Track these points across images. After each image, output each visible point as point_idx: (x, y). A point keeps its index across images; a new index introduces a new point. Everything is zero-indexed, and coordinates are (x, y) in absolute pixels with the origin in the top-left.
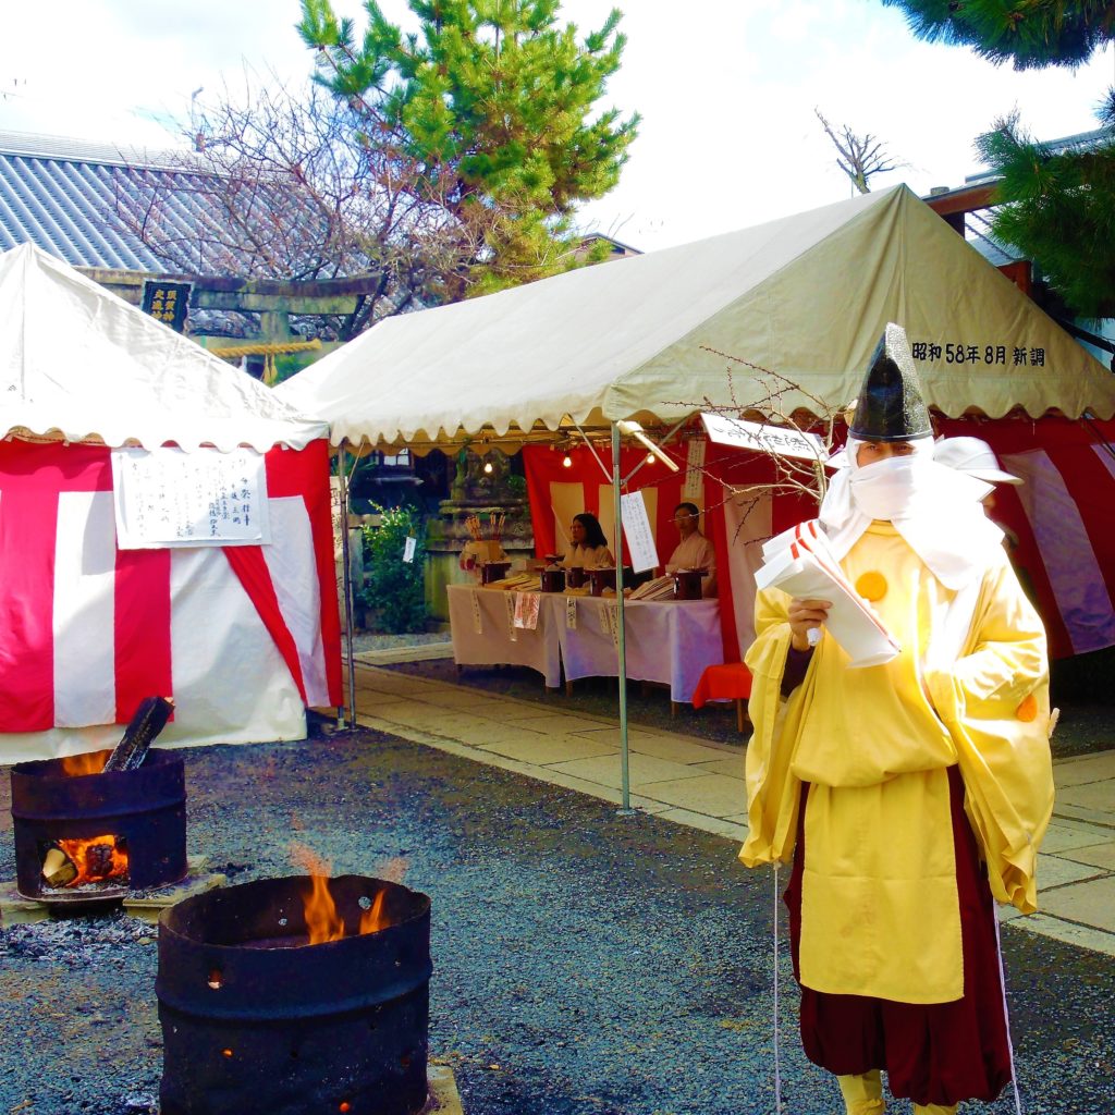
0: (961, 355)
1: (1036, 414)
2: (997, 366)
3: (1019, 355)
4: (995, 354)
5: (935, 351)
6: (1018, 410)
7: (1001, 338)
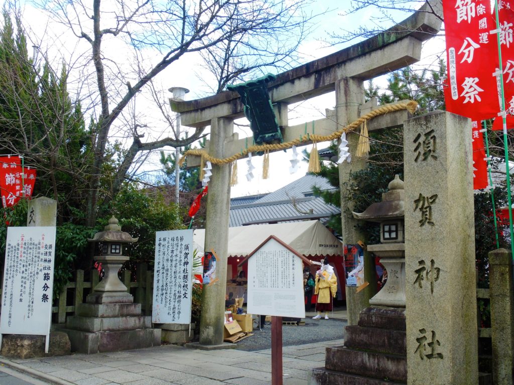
0: (326, 246)
1: (336, 255)
2: (331, 248)
3: (334, 246)
4: (331, 246)
5: (322, 245)
6: (334, 255)
7: (331, 243)
